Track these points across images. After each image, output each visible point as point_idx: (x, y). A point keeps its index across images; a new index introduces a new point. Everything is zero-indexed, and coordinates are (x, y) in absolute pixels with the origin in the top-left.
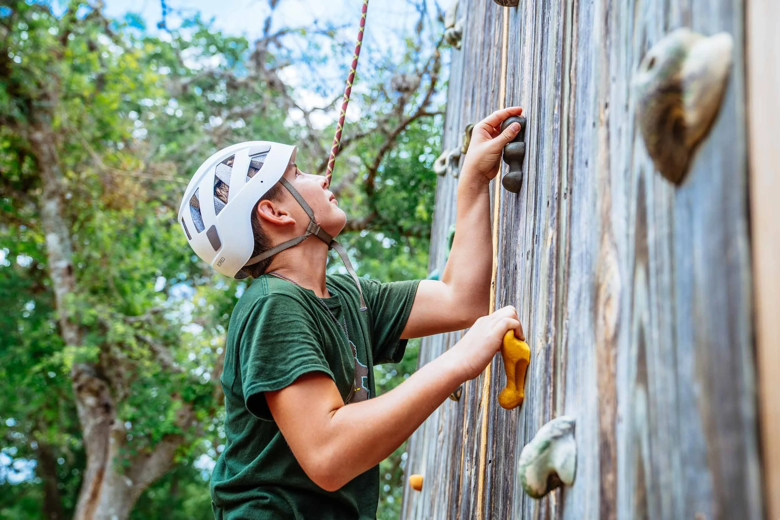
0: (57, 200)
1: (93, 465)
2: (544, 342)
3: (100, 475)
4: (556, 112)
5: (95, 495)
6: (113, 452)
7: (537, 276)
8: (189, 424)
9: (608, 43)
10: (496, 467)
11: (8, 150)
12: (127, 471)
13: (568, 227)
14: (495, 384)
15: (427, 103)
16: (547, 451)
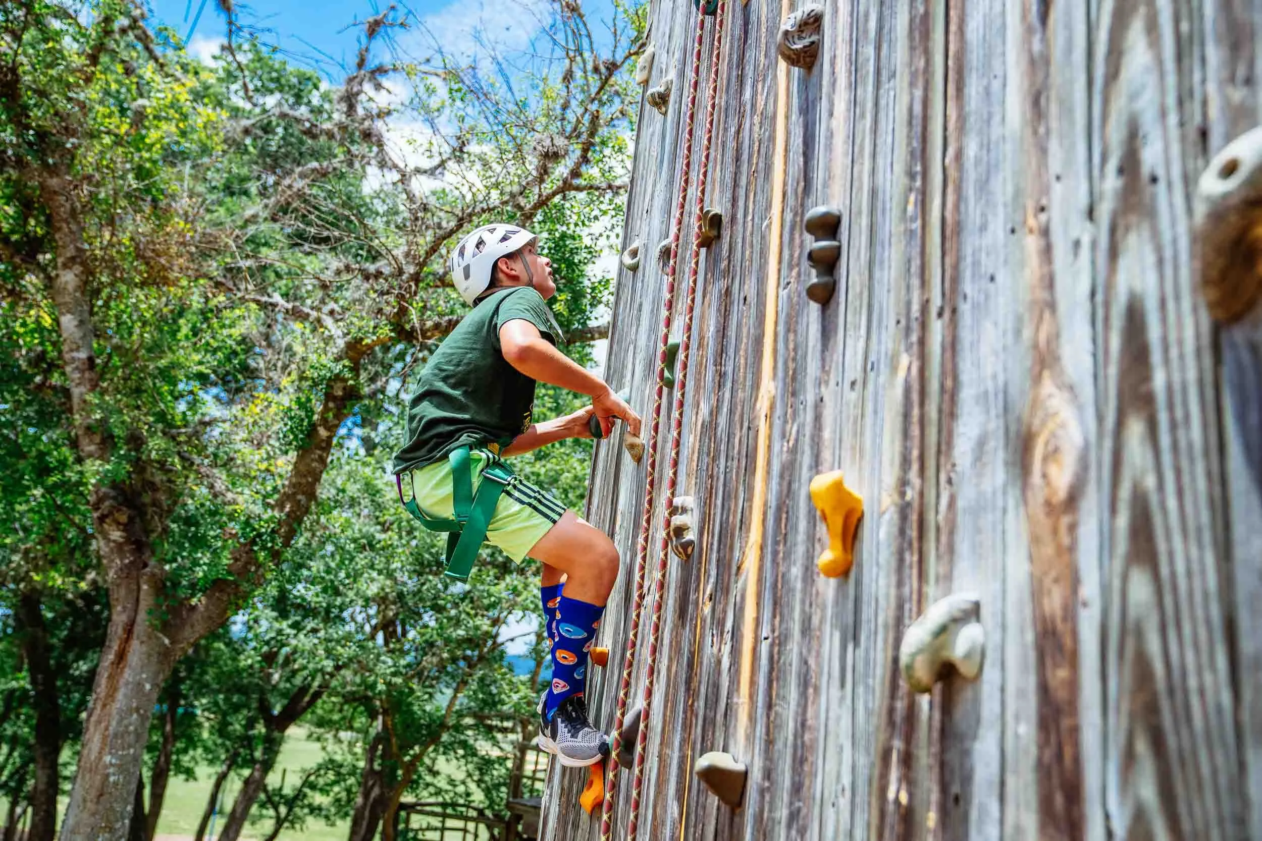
0: (78, 269)
1: (119, 618)
2: (896, 497)
3: (129, 629)
4: (910, 208)
5: (121, 656)
6: (146, 600)
7: (875, 412)
8: (245, 569)
9: (1042, 130)
10: (780, 645)
11: (9, 200)
12: (166, 627)
13: (948, 354)
14: (776, 543)
15: (575, 174)
16: (942, 638)
